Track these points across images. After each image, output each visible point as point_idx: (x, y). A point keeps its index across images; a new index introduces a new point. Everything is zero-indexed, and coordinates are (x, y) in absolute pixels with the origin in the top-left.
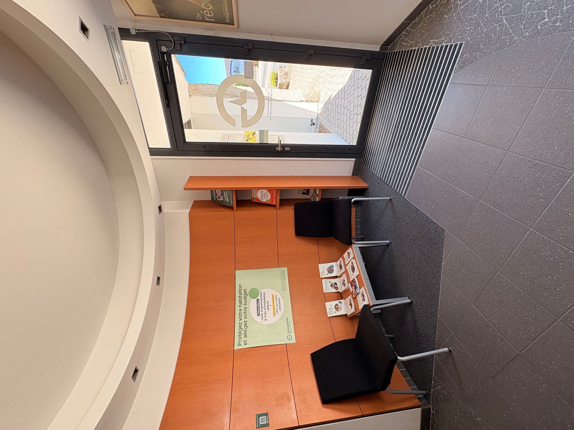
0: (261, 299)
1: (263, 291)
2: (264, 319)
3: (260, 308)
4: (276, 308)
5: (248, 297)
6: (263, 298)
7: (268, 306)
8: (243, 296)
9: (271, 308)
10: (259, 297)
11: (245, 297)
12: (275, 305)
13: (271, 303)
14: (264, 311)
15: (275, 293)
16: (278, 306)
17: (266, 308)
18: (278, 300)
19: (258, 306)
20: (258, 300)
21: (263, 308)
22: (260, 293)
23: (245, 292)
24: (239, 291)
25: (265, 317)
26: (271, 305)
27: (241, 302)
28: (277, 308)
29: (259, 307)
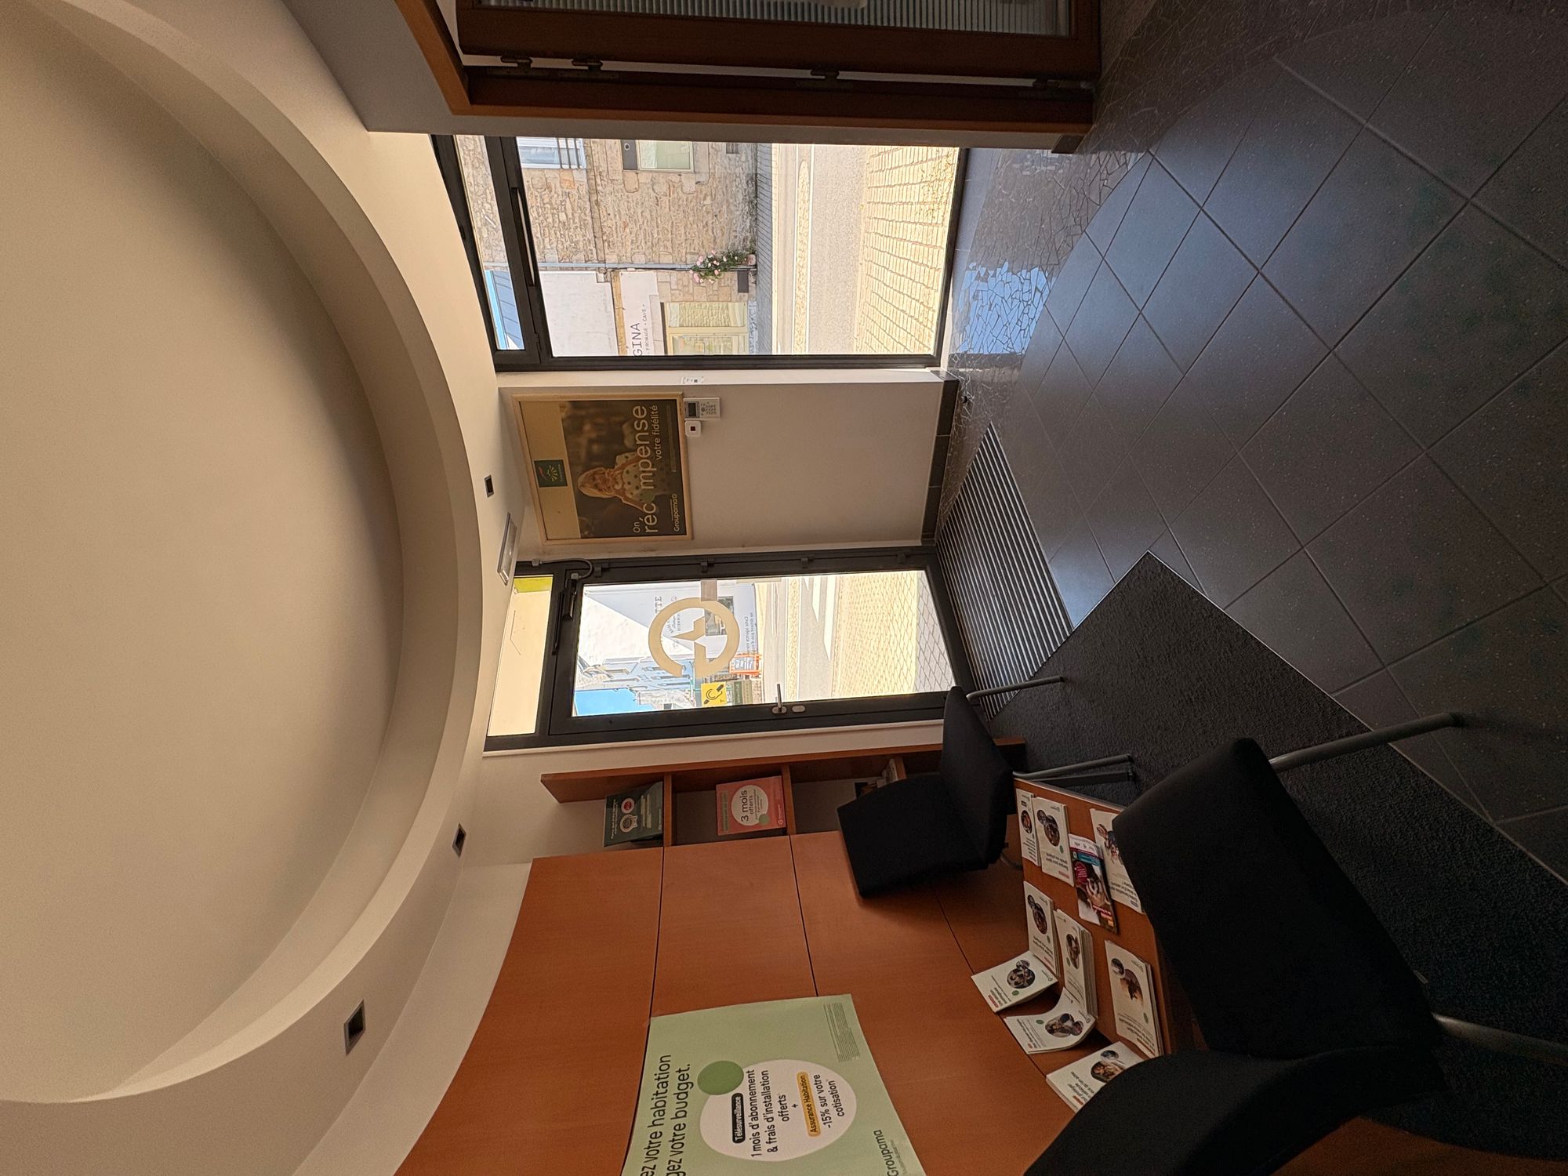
0: (753, 1094)
1: (758, 1069)
2: (764, 1146)
3: (748, 1120)
4: (818, 1109)
5: (695, 1092)
6: (759, 1089)
7: (784, 1107)
8: (673, 1088)
9: (798, 1115)
10: (743, 1089)
11: (682, 1095)
12: (817, 1103)
13: (795, 1097)
14: (764, 1125)
15: (812, 1070)
16: (830, 1100)
17: (775, 1115)
18: (826, 1087)
19: (739, 1116)
20: (738, 1098)
21: (761, 1116)
22: (746, 1075)
23: (683, 1079)
24: (657, 1077)
25: (770, 1143)
26: (795, 1106)
27: (660, 1111)
28: (827, 1111)
29: (743, 1116)
